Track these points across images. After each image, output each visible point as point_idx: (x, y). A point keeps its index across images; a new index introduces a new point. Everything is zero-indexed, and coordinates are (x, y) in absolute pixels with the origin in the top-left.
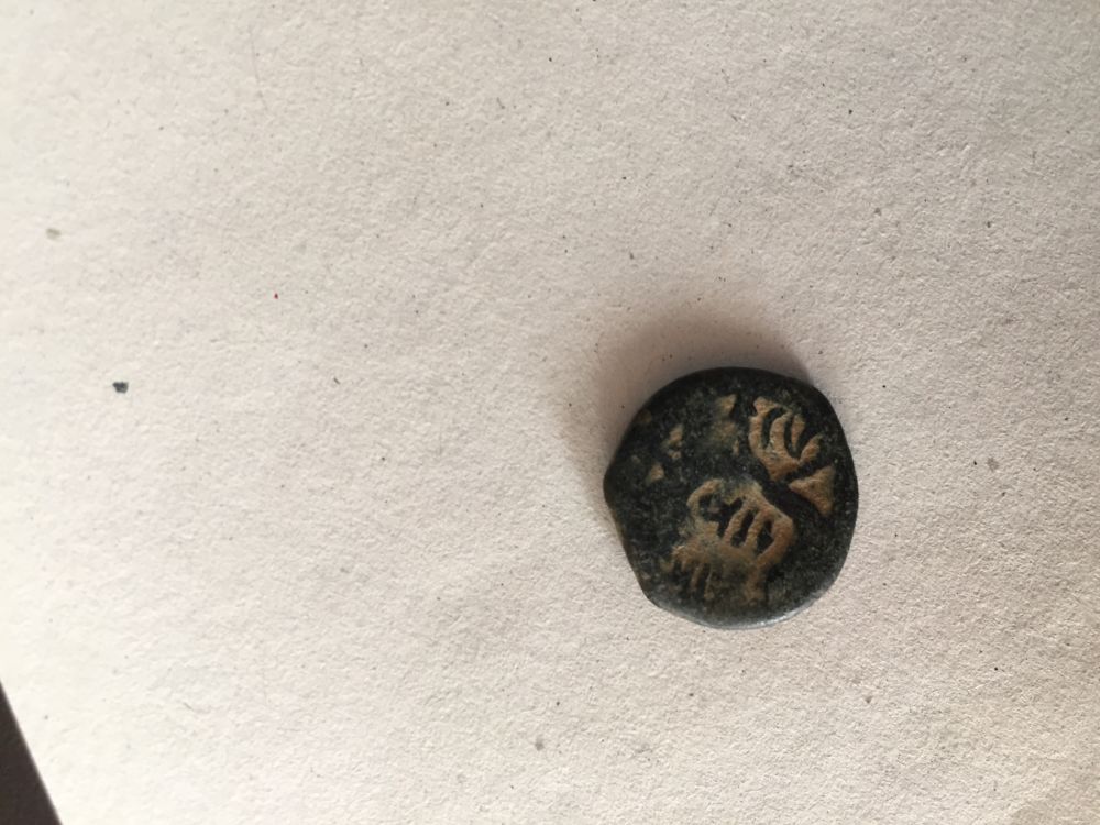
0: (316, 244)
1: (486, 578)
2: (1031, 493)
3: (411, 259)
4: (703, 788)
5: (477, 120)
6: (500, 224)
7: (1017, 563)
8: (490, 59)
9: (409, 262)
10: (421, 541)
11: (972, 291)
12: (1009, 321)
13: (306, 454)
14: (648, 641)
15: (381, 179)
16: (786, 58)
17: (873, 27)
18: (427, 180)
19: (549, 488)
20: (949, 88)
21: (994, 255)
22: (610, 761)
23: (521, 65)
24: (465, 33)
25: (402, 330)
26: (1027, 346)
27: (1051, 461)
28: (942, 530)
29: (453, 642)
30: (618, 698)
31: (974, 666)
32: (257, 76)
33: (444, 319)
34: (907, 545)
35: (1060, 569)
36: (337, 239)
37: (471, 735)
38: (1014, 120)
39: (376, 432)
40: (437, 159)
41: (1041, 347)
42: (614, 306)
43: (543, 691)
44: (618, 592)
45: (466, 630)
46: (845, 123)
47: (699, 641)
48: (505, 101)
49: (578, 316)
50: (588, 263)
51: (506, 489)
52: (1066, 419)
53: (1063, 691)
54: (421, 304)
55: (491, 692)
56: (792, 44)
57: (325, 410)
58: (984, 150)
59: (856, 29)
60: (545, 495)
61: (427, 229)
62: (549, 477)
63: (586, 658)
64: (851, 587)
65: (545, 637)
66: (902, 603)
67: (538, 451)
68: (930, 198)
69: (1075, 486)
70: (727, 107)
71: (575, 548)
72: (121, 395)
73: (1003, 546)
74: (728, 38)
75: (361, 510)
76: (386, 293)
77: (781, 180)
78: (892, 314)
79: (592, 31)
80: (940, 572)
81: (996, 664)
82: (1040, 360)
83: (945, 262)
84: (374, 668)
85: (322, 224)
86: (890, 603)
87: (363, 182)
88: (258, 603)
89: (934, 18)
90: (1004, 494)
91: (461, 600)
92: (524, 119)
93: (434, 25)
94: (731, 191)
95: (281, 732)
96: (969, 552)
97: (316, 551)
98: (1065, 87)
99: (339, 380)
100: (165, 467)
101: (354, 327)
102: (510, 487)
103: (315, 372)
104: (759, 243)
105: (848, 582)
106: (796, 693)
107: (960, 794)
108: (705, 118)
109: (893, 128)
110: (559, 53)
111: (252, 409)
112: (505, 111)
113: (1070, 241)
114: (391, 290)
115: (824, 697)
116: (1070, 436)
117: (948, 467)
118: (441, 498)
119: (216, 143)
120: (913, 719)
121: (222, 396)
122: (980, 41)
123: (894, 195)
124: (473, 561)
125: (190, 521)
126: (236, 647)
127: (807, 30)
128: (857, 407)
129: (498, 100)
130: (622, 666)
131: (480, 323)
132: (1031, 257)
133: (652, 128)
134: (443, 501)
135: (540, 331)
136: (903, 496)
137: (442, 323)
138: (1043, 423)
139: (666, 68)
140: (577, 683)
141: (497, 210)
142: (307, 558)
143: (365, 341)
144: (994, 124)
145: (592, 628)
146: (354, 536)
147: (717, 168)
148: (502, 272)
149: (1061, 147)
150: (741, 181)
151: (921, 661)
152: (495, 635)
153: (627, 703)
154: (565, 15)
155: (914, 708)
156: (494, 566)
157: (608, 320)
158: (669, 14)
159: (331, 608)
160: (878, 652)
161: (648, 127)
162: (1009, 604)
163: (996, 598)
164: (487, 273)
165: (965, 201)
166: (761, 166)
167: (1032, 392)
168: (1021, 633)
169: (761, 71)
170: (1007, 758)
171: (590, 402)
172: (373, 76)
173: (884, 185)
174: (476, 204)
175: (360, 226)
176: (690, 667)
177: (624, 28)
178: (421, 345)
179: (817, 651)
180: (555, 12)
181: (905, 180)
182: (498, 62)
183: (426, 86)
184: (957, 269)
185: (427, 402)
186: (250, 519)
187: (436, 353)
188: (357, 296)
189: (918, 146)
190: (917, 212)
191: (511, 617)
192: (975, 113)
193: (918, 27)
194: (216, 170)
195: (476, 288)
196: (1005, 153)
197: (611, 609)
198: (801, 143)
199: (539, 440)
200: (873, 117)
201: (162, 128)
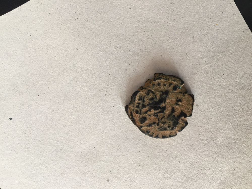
0: (45, 84)
1: (91, 147)
2: (207, 110)
3: (65, 83)
4: (145, 186)
5: (73, 53)
6: (81, 73)
7: (207, 127)
8: (73, 40)
10: (76, 141)
12: (195, 74)
13: (49, 127)
14: (128, 155)
15: (55, 68)
16: (135, 27)
17: (153, 17)
18: (65, 67)
19: (101, 126)
20: (172, 27)
21: (188, 60)
22: (124, 182)
23: (80, 40)
24: (67, 36)
25: (65, 98)
26: (200, 78)
27: (211, 103)
29: (86, 161)
30: (123, 168)
31: (202, 151)
32: (28, 53)
33: (73, 94)
35: (217, 126)
36: (49, 82)
37: (93, 180)
38: (188, 30)
39: (63, 120)
40: (66, 62)
41: (203, 78)
42: (108, 86)
43: (107, 169)
44: (119, 146)
45: (89, 158)
46: (151, 39)
47: (139, 154)
48: (78, 48)
49: (100, 89)
50: (101, 78)
51: (92, 127)
52: (212, 93)
53: (224, 154)
54: (68, 92)
55: (96, 171)
56: (136, 24)
57: (52, 117)
58: (182, 38)
61: (67, 77)
62: (100, 123)
63: (115, 161)
65: (105, 157)
66: (183, 139)
67: (97, 118)
68: (172, 51)
69: (217, 107)
70: (124, 40)
71: (108, 138)
72: (11, 121)
73: (203, 123)
74: (122, 26)
75: (63, 136)
77: (139, 53)
79: (93, 30)
80: (190, 131)
81: (207, 150)
82: (203, 81)
83: (178, 64)
84: (71, 169)
85: (46, 80)
86: (180, 140)
87: (52, 70)
88: (44, 158)
89: (166, 13)
90: (201, 112)
91: (86, 152)
92: (82, 51)
93: (61, 36)
94: (128, 57)
95: (54, 184)
96: (196, 126)
97: (55, 146)
99: (54, 110)
100: (22, 134)
101: (55, 99)
103: (49, 109)
104: (136, 67)
106: (163, 162)
107: (205, 180)
108: (120, 43)
109: (161, 38)
110: (87, 36)
111: (37, 119)
112: (78, 50)
113: (205, 54)
114: (61, 90)
115: (169, 162)
116: (214, 97)
119: (22, 68)
120: (190, 164)
121: (31, 118)
122: (177, 15)
123: (164, 52)
124: (88, 144)
125: (28, 144)
126: (42, 168)
127: (139, 21)
129: (76, 48)
130: (123, 161)
131: (81, 94)
132: (197, 59)
134: (79, 132)
135: (93, 94)
138: (207, 95)
139: (110, 35)
140: (114, 166)
141: (80, 70)
142: (53, 148)
143: (58, 102)
144: (183, 32)
145: (115, 154)
146: (62, 142)
147: (125, 53)
148: (83, 83)
149: (199, 34)
150: (130, 55)
151: (190, 152)
152: (95, 158)
153: (125, 169)
154: (87, 28)
155: (190, 162)
156: (92, 144)
157: (107, 89)
158: (109, 24)
159: (60, 157)
160: (179, 151)
161: (108, 47)
162: (207, 136)
163: (204, 135)
164: (80, 83)
165: (180, 50)
166: (134, 51)
167: (203, 88)
168: (211, 142)
169: (130, 31)
170: (214, 171)
171: (106, 106)
172: (51, 48)
173: (161, 50)
174: (75, 70)
175: (53, 79)
176: (138, 160)
177: (99, 29)
178: (69, 100)
179: (166, 152)
180: (84, 28)
181: (166, 48)
182: (75, 40)
183: (61, 48)
184: (181, 65)
185: (72, 112)
186: (40, 142)
187: (73, 102)
188: (55, 93)
189: (167, 40)
190: (170, 54)
191: (97, 154)
192: (179, 31)
193: (163, 15)
194: (23, 73)
195: (78, 87)
196: (187, 38)
197: (118, 149)
198: (142, 45)
199: (97, 116)
200: (156, 36)
201: (11, 67)
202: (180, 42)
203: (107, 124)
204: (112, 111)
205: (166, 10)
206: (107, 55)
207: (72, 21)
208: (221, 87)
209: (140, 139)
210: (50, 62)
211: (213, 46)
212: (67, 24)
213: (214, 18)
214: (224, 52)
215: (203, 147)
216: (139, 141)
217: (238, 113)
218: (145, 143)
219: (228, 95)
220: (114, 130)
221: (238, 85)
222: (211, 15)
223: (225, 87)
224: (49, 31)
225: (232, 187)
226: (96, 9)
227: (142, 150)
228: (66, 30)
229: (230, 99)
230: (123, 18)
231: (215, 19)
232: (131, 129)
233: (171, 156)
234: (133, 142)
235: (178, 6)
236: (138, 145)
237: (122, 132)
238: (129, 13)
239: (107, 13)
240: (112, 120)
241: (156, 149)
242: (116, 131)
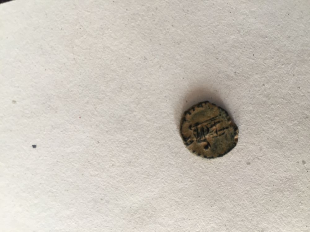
0: (92, 102)
1: (145, 201)
3: (120, 105)
5: (138, 63)
6: (146, 93)
8: (142, 45)
9: (119, 106)
10: (125, 190)
11: (295, 109)
12: (307, 117)
13: (89, 164)
14: (196, 220)
15: (110, 82)
16: (233, 40)
17: (260, 29)
18: (124, 82)
19: (164, 173)
20: (284, 47)
21: (301, 97)
23: (151, 47)
24: (134, 38)
25: (118, 126)
28: (289, 183)
29: (135, 221)
31: (299, 225)
32: (73, 53)
33: (130, 122)
34: (277, 188)
36: (98, 100)
38: (306, 55)
39: (110, 157)
40: (127, 75)
44: (186, 205)
45: (139, 217)
46: (252, 59)
47: (212, 220)
48: (147, 57)
49: (171, 120)
50: (173, 104)
51: (150, 173)
54: (123, 118)
56: (234, 36)
57: (95, 151)
58: (297, 65)
59: (254, 30)
60: (162, 175)
61: (125, 96)
62: (163, 169)
63: (177, 226)
64: (260, 202)
65: (164, 219)
66: (276, 206)
67: (160, 161)
68: (280, 80)
70: (215, 56)
71: (172, 191)
72: (34, 149)
73: (308, 188)
74: (214, 35)
75: (106, 181)
76: (112, 115)
77: (232, 77)
78: (270, 116)
79: (172, 35)
80: (288, 197)
81: (307, 225)
83: (286, 100)
84: (111, 229)
85: (93, 96)
86: (273, 207)
87: (105, 83)
88: (76, 210)
89: (279, 25)
90: (307, 171)
91: (137, 208)
96: (297, 190)
97: (93, 194)
99: (100, 142)
100: (48, 170)
101: (103, 126)
102: (152, 173)
103: (92, 139)
104: (226, 96)
105: (259, 200)
108: (208, 59)
109: (267, 59)
110: (163, 42)
111: (73, 151)
112: (147, 60)
114: (114, 114)
117: (289, 164)
119: (62, 73)
121: (64, 148)
122: (294, 31)
123: (268, 80)
124: (141, 196)
125: (55, 186)
126: (70, 223)
127: (239, 31)
128: (260, 146)
129: (145, 57)
130: (188, 228)
131: (141, 123)
134: (131, 177)
135: (159, 125)
136: (275, 173)
137: (130, 124)
139: (196, 45)
141: (145, 89)
142: (90, 196)
143: (107, 130)
144: (299, 57)
145: (178, 216)
146: (105, 189)
147: (212, 74)
148: (147, 108)
150: (220, 77)
151: (283, 224)
152: (148, 218)
154: (164, 31)
156: (147, 197)
158: (196, 29)
159: (98, 211)
160: (269, 222)
161: (191, 63)
163: (306, 204)
164: (143, 108)
165: (291, 81)
166: (226, 73)
169: (225, 44)
171: (175, 146)
172: (107, 52)
173: (265, 77)
174: (139, 88)
175: (104, 96)
176: (209, 228)
177: (182, 34)
178: (124, 130)
179: (250, 222)
180: (161, 30)
181: (272, 75)
182: (144, 46)
183: (123, 54)
184: (289, 102)
185: (126, 148)
186: (73, 185)
187: (128, 133)
188: (104, 117)
189: (276, 64)
190: (276, 85)
191: (153, 213)
192: (293, 54)
193: (274, 28)
194: (62, 81)
195: (139, 113)
196: (304, 65)
197: (184, 210)
198: (238, 65)
199: (160, 158)
200: (261, 56)
201: (46, 70)
202: (293, 69)
203: (173, 171)
204: (182, 154)
205: (279, 21)
206: (187, 73)
207: (145, 18)
209: (218, 199)
210: (103, 71)
212: (136, 21)
215: (302, 220)
216: (216, 201)
218: (224, 206)
220: (182, 182)
224: (109, 27)
226: (181, 5)
227: (218, 215)
228: (134, 30)
230: (217, 24)
232: (205, 183)
233: (257, 228)
234: (206, 202)
235: (297, 19)
236: (213, 207)
237: (193, 186)
238: (227, 18)
239: (196, 13)
240: (181, 166)
241: (237, 215)
242: (185, 182)
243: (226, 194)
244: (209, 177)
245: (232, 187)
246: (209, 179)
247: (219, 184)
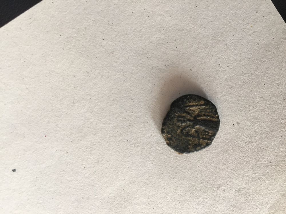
0: (52, 121)
1: (119, 189)
2: (250, 128)
3: (77, 117)
5: (83, 78)
6: (97, 101)
7: (252, 146)
8: (81, 62)
9: (77, 118)
10: (100, 185)
11: (220, 82)
12: (232, 87)
13: (64, 173)
14: (164, 193)
15: (63, 100)
16: (156, 39)
17: (176, 24)
18: (75, 96)
19: (128, 162)
20: (199, 34)
21: (223, 72)
23: (90, 61)
24: (73, 58)
25: (80, 135)
26: (238, 92)
27: (253, 118)
28: (230, 143)
29: (115, 207)
30: (161, 209)
31: (248, 175)
32: (25, 84)
33: (89, 129)
34: (222, 150)
35: (263, 145)
36: (57, 118)
38: (218, 37)
39: (80, 162)
40: (76, 90)
41: (242, 91)
42: (131, 113)
43: (141, 213)
44: (153, 183)
45: (118, 203)
46: (176, 51)
47: (177, 189)
48: (89, 71)
49: (123, 118)
50: (121, 104)
51: (117, 166)
52: (254, 107)
53: (272, 174)
54: (82, 127)
56: (157, 35)
57: (66, 160)
58: (213, 47)
59: (172, 26)
61: (79, 108)
62: (127, 160)
63: (150, 202)
64: (211, 164)
65: (138, 199)
66: (225, 164)
67: (123, 154)
68: (202, 63)
69: (261, 123)
70: (145, 55)
71: (139, 176)
72: (15, 172)
73: (247, 143)
74: (140, 38)
75: (82, 182)
76: (73, 127)
77: (164, 70)
79: (105, 47)
80: (233, 154)
81: (254, 173)
82: (242, 94)
83: (211, 77)
85: (52, 115)
86: (223, 165)
87: (59, 102)
88: (64, 212)
89: (191, 17)
90: (243, 130)
91: (114, 196)
92: (94, 74)
93: (65, 58)
94: (152, 76)
96: (239, 147)
97: (74, 195)
98: (230, 24)
99: (68, 152)
100: (31, 186)
101: (67, 138)
102: (118, 165)
103: (61, 152)
104: (163, 87)
106: (206, 195)
107: (254, 207)
108: (140, 60)
109: (188, 48)
110: (99, 55)
111: (48, 166)
112: (89, 74)
113: (241, 63)
114: (74, 126)
115: (213, 193)
116: (256, 111)
117: (227, 127)
118: (102, 173)
119: (20, 104)
120: (237, 192)
121: (40, 165)
122: (204, 19)
123: (193, 65)
124: (114, 186)
125: (41, 197)
127: (159, 30)
129: (87, 71)
130: (160, 201)
131: (99, 127)
132: (233, 69)
133: (128, 66)
134: (102, 174)
135: (114, 125)
138: (248, 110)
139: (127, 51)
140: (150, 208)
141: (95, 98)
142: (73, 198)
143: (71, 140)
144: (214, 39)
145: (149, 194)
146: (83, 189)
147: (147, 71)
148: (100, 113)
149: (233, 40)
150: (154, 73)
151: (235, 177)
152: (126, 202)
153: (163, 209)
154: (97, 46)
155: (236, 189)
156: (120, 186)
157: (130, 117)
158: (123, 37)
159: (82, 208)
160: (223, 178)
161: (127, 66)
162: (252, 157)
164: (97, 115)
165: (212, 61)
166: (158, 67)
167: (243, 103)
168: (258, 163)
169: (151, 44)
170: (263, 195)
171: (132, 138)
172: (54, 75)
173: (190, 63)
174: (89, 99)
176: (177, 196)
177: (113, 44)
178: (86, 137)
179: (208, 182)
180: (94, 46)
181: (195, 60)
182: (84, 62)
183: (68, 73)
184: (215, 78)
185: (91, 151)
186: (56, 193)
187: (90, 138)
188: (66, 130)
189: (196, 51)
190: (200, 67)
191: (128, 197)
192: (208, 38)
193: (187, 21)
194: (22, 110)
195: (95, 119)
196: (219, 46)
197: (153, 188)
198: (166, 59)
199: (122, 152)
200: (182, 47)
201: (5, 104)
203: (135, 159)
204: (139, 144)
205: (191, 14)
207: (78, 38)
208: (262, 99)
209: (177, 171)
210: (55, 92)
211: (250, 53)
212: (71, 43)
213: (247, 18)
214: (263, 58)
215: (249, 170)
216: (176, 174)
217: (284, 126)
218: (184, 176)
219: (272, 107)
220: (145, 166)
221: (281, 94)
222: (244, 16)
223: (267, 99)
224: (49, 53)
225: (284, 210)
226: (105, 20)
227: (181, 184)
228: (71, 51)
229: (274, 112)
230: (140, 29)
231: (249, 21)
232: (164, 161)
233: (214, 186)
234: (169, 177)
235: (205, 8)
236: (176, 178)
237: (155, 166)
238: (147, 22)
239: (120, 24)
240: (141, 153)
241: (196, 180)
242: (148, 166)
243: (183, 166)
244: (166, 156)
245: (187, 159)
246: (167, 158)
247: (176, 159)
